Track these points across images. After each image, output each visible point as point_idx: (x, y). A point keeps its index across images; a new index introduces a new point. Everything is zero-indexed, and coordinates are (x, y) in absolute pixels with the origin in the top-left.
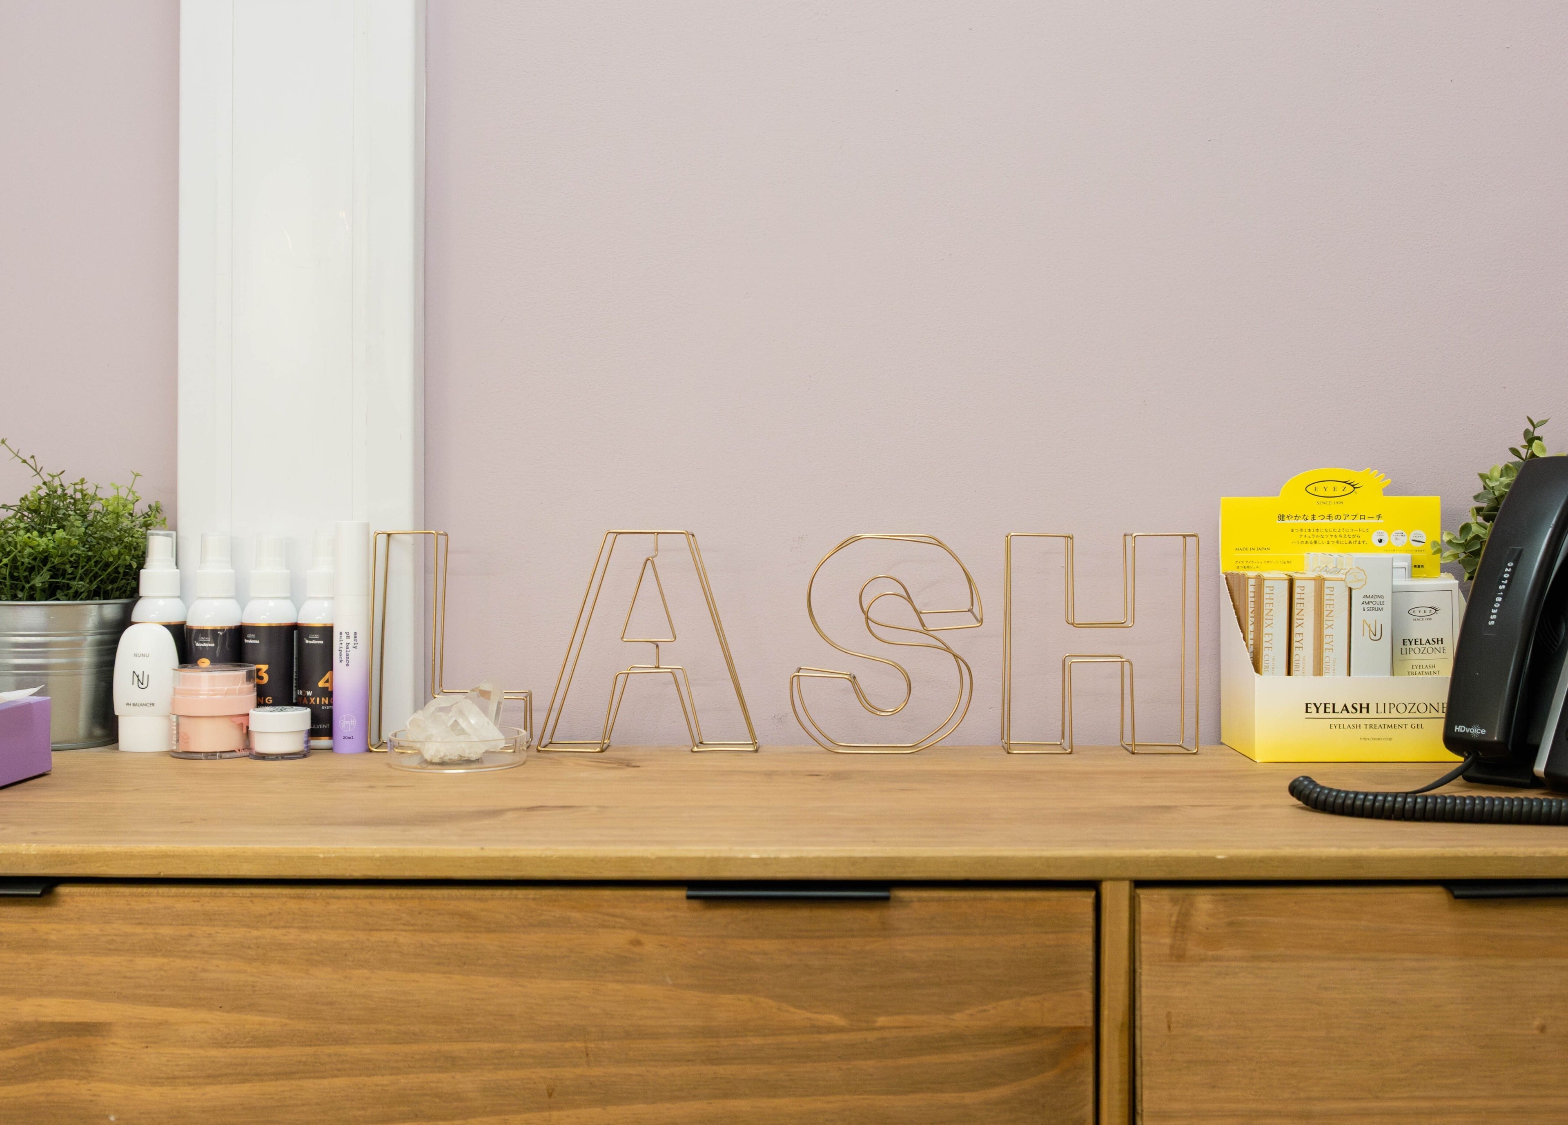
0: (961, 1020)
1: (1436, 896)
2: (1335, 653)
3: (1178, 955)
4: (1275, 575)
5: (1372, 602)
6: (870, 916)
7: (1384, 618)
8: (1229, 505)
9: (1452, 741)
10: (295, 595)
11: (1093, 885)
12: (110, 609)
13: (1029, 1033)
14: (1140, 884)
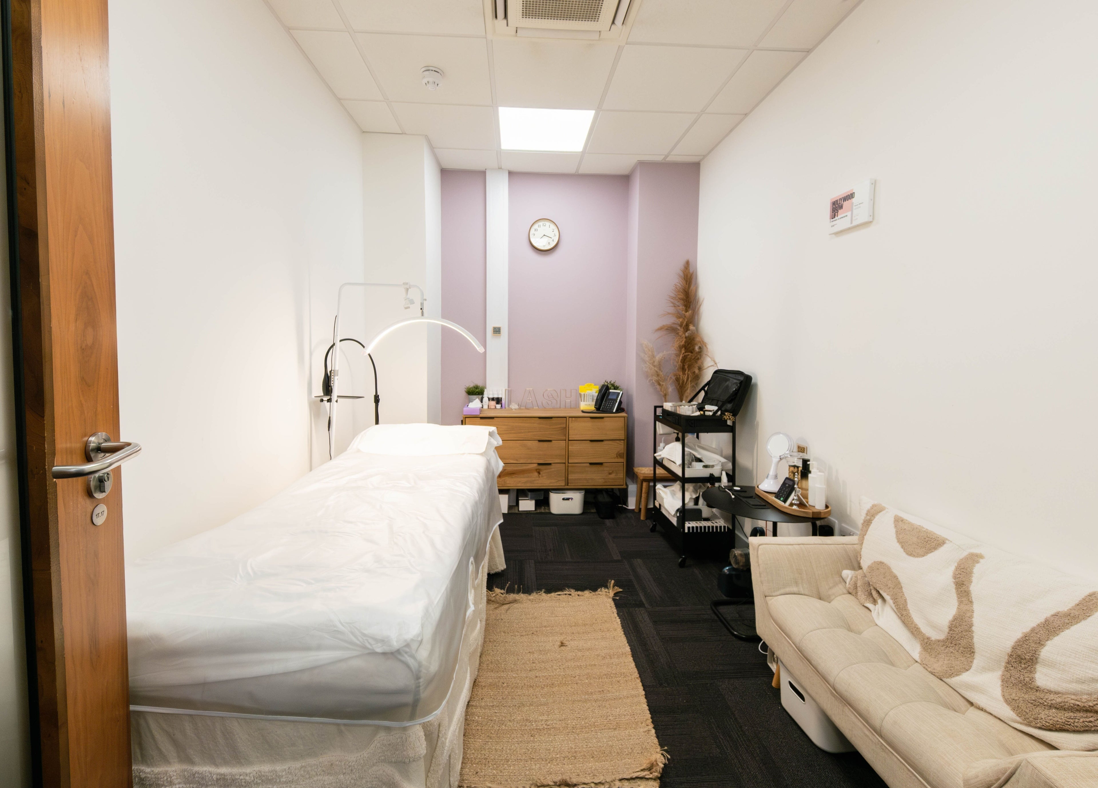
0: (557, 427)
1: (589, 418)
2: (588, 400)
3: (572, 422)
4: (583, 393)
5: (591, 396)
6: (551, 419)
7: (592, 397)
8: (580, 387)
9: (595, 408)
10: (498, 395)
11: (566, 417)
12: (482, 396)
13: (562, 428)
14: (569, 417)
